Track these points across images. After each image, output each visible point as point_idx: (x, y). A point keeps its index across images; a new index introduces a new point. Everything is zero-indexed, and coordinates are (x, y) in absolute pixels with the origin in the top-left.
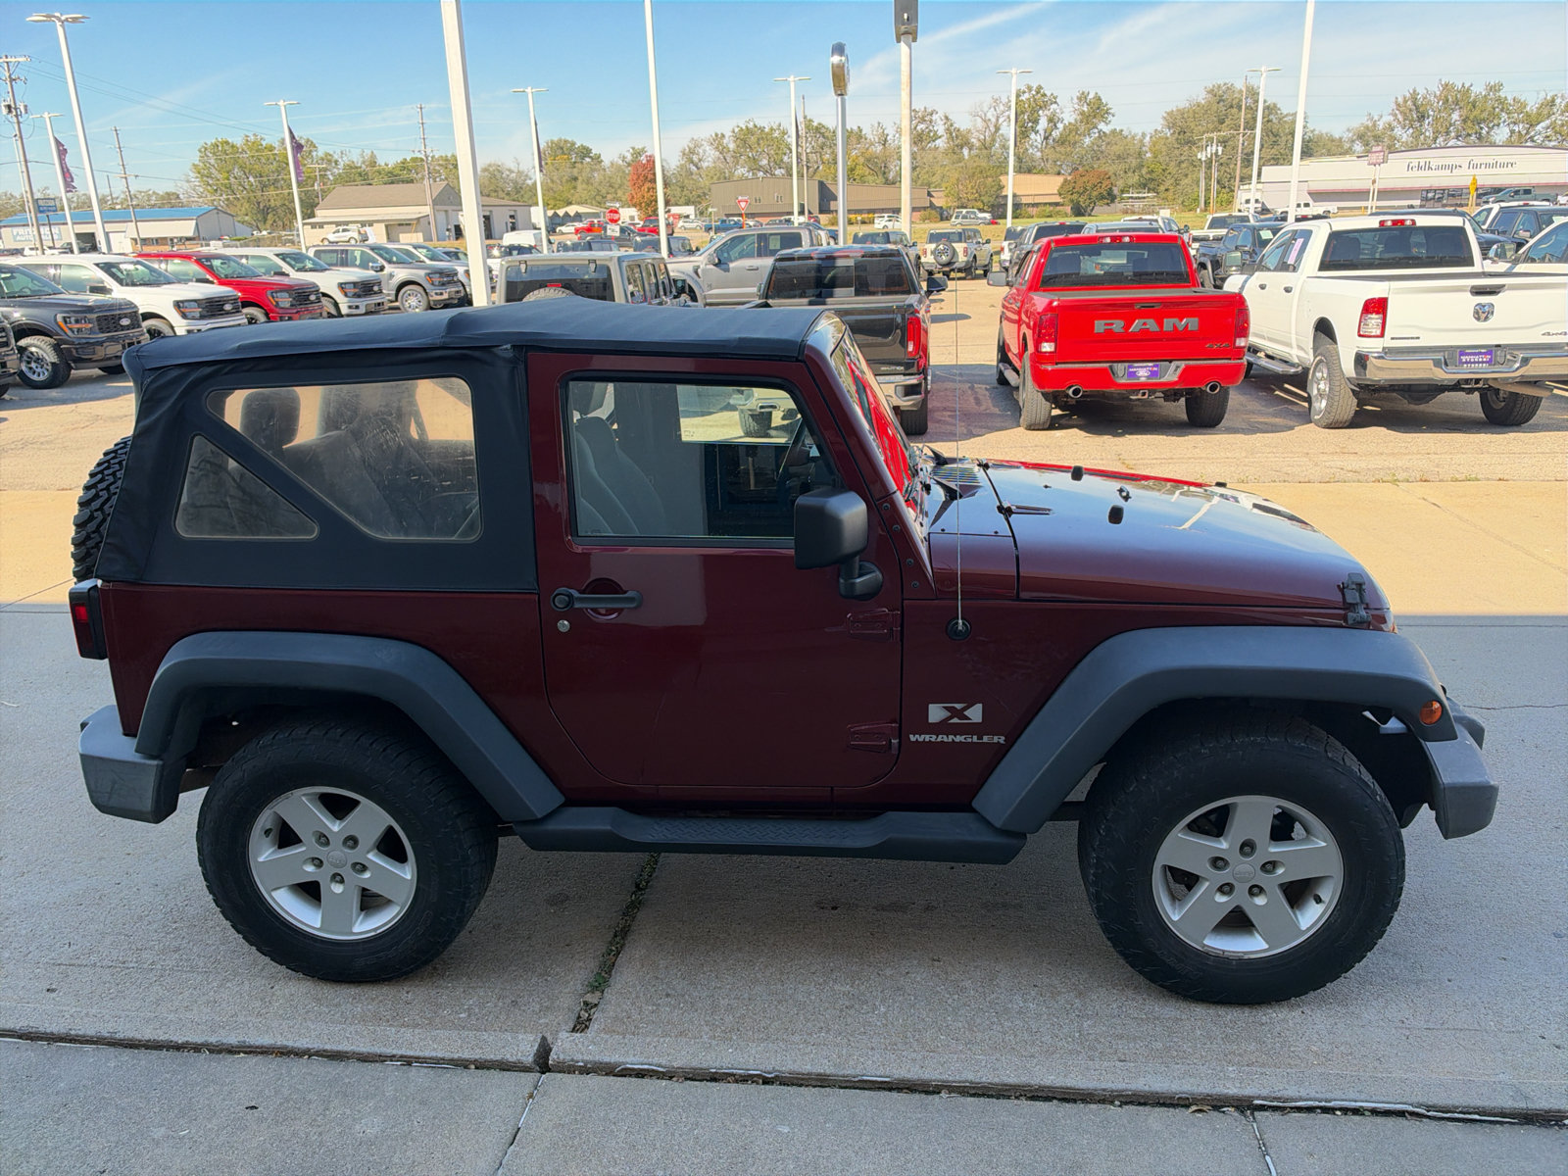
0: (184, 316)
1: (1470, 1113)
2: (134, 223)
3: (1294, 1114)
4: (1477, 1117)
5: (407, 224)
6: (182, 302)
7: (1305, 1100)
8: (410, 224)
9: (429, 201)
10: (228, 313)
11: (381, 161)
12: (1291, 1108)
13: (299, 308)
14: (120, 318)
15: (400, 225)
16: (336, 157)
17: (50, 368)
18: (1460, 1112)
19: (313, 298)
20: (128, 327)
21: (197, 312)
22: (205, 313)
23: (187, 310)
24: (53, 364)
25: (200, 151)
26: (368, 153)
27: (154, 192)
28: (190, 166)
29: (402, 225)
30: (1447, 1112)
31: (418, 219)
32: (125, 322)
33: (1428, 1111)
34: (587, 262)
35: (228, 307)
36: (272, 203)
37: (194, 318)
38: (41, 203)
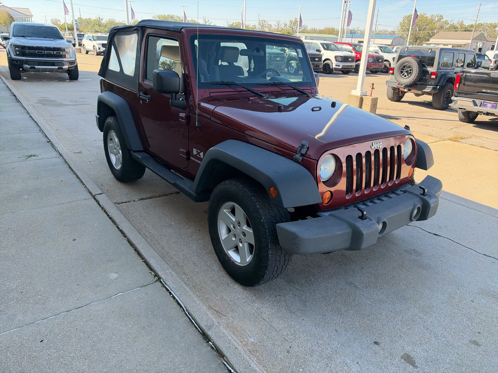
0: (336, 61)
1: (193, 320)
2: (374, 39)
3: (165, 289)
4: (194, 322)
5: (460, 46)
6: (337, 56)
7: (168, 287)
8: (461, 46)
9: (471, 38)
10: (350, 61)
11: (464, 23)
12: (165, 287)
13: (375, 63)
14: (316, 58)
15: (457, 46)
16: (449, 22)
17: (294, 69)
18: (192, 317)
19: (380, 60)
20: (317, 61)
21: (340, 59)
22: (342, 60)
23: (337, 59)
24: (295, 68)
25: (404, 18)
26: (461, 20)
27: (387, 31)
28: (399, 23)
29: (459, 46)
30: (189, 315)
31: (465, 45)
32: (317, 59)
33: (186, 311)
34: (428, 49)
35: (350, 60)
36: (420, 36)
37: (339, 61)
38: (352, 31)
